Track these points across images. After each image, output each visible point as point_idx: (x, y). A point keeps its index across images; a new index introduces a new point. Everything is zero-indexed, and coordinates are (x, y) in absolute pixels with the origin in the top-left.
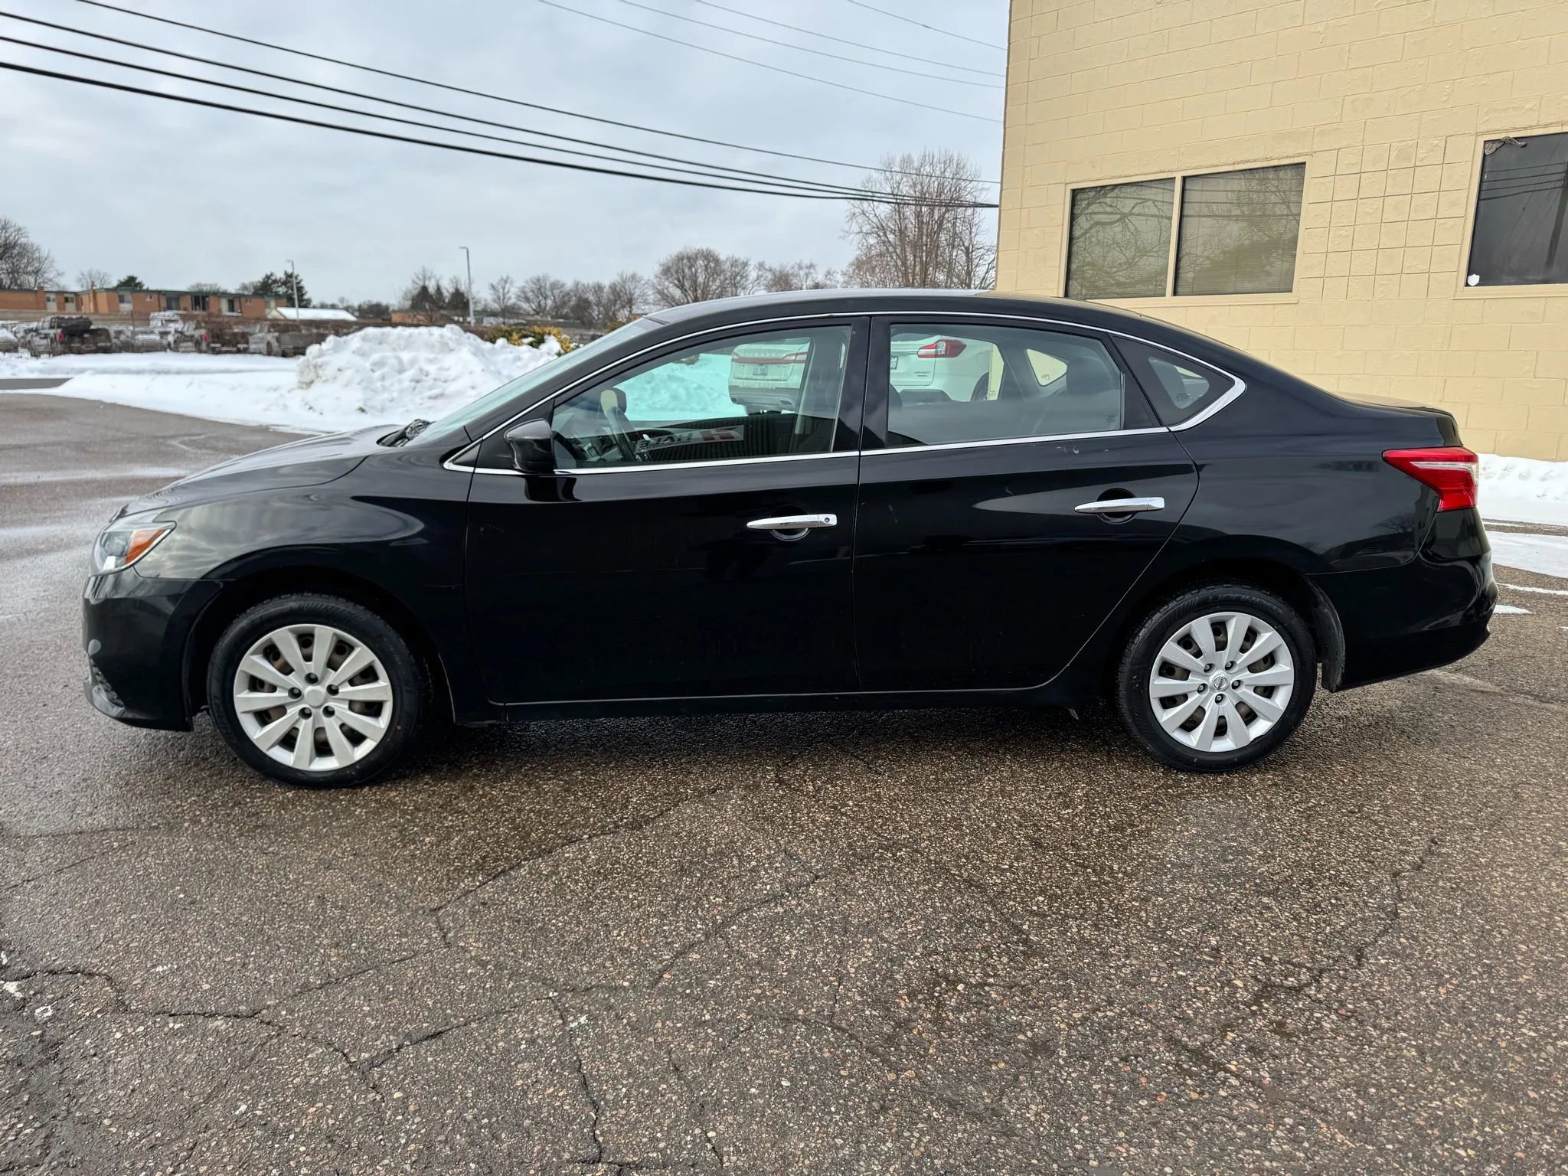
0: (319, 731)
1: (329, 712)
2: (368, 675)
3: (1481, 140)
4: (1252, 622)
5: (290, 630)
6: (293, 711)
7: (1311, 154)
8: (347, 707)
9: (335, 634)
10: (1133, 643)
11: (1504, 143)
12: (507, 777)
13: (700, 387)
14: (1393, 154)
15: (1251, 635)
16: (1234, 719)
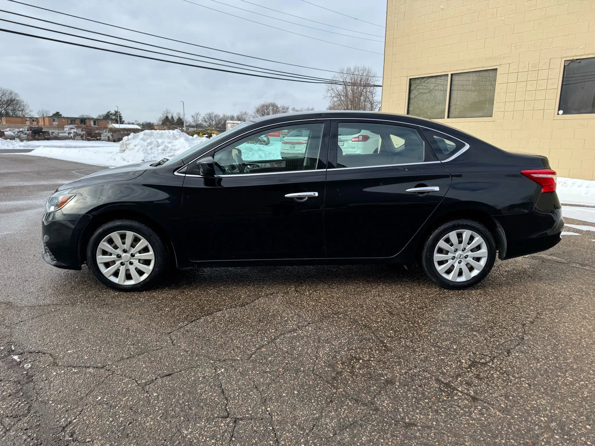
0: (127, 270)
1: (131, 263)
2: (145, 250)
3: (563, 60)
4: (472, 233)
5: (117, 233)
6: (118, 263)
7: (500, 65)
8: (138, 261)
9: (134, 235)
10: (427, 241)
11: (572, 61)
12: (196, 288)
13: (270, 153)
14: (530, 65)
15: (472, 238)
16: (465, 269)
